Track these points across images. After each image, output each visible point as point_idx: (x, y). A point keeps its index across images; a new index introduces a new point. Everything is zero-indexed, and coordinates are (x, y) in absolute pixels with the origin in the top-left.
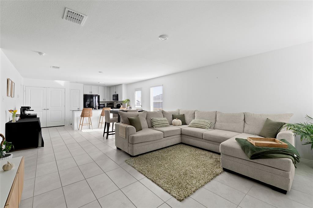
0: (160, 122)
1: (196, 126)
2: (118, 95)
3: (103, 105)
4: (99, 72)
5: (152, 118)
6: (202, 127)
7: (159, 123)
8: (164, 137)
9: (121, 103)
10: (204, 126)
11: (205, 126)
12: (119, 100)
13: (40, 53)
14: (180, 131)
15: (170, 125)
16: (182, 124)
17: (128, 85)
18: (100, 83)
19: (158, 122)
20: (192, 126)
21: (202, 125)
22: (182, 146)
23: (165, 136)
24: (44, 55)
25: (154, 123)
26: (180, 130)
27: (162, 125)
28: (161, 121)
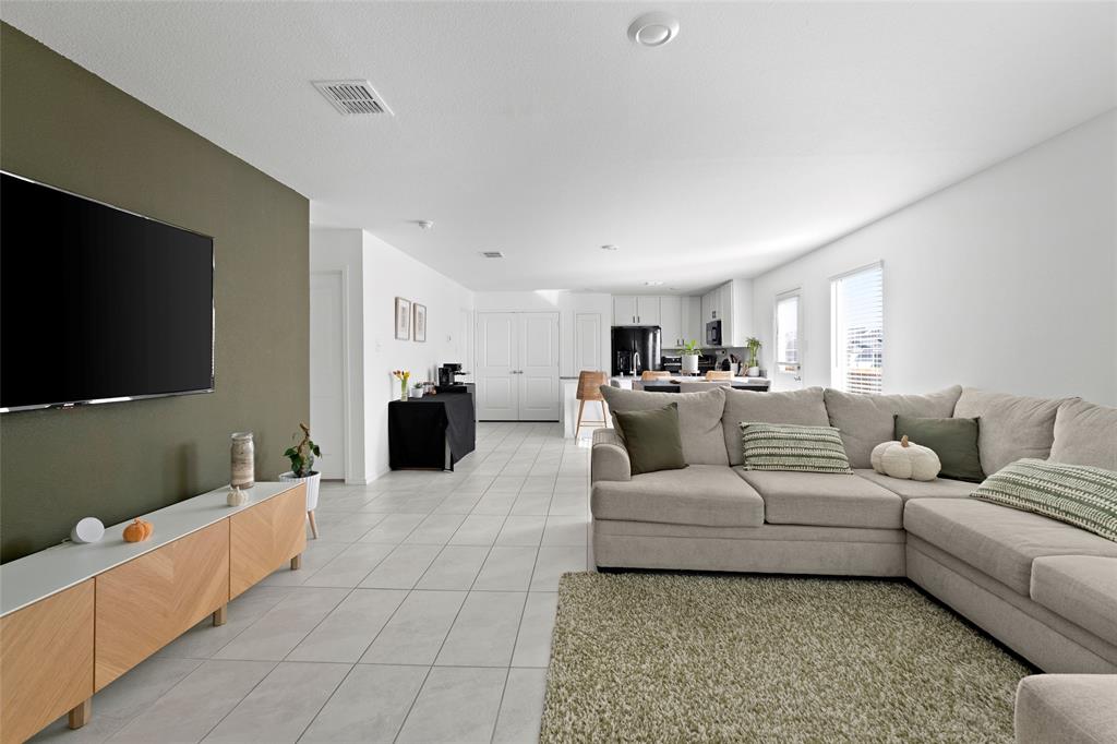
0: (781, 444)
1: (1028, 505)
2: (719, 323)
3: (676, 361)
4: (604, 247)
5: (744, 424)
6: (1068, 518)
7: (776, 451)
8: (766, 522)
9: (732, 356)
10: (1085, 512)
11: (1101, 518)
12: (724, 344)
13: (422, 223)
14: (898, 511)
15: (852, 468)
16: (941, 475)
17: (753, 279)
18: (651, 283)
19: (774, 443)
20: (994, 496)
21: (1073, 507)
22: (894, 598)
23: (771, 519)
24: (429, 226)
25: (751, 444)
26: (898, 506)
27: (792, 461)
28: (792, 443)
